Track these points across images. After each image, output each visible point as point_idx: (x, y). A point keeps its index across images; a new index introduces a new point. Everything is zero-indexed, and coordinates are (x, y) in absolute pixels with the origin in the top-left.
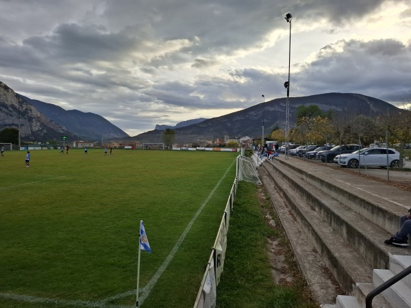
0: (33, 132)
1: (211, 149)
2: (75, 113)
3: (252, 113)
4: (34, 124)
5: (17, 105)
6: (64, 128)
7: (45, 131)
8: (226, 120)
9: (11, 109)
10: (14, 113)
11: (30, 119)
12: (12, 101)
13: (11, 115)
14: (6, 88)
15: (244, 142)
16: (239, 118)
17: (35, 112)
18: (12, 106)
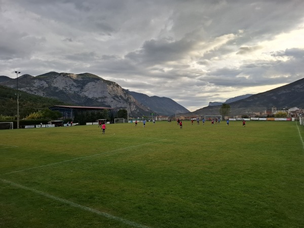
0: (131, 112)
1: (265, 119)
2: (155, 97)
3: (298, 86)
4: (132, 106)
5: (123, 96)
6: (149, 108)
7: (138, 111)
8: (271, 94)
9: (120, 98)
10: (122, 101)
11: (130, 104)
12: (120, 93)
13: (120, 102)
14: (118, 86)
15: (293, 112)
16: (285, 92)
17: (133, 99)
18: (121, 96)
